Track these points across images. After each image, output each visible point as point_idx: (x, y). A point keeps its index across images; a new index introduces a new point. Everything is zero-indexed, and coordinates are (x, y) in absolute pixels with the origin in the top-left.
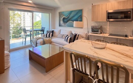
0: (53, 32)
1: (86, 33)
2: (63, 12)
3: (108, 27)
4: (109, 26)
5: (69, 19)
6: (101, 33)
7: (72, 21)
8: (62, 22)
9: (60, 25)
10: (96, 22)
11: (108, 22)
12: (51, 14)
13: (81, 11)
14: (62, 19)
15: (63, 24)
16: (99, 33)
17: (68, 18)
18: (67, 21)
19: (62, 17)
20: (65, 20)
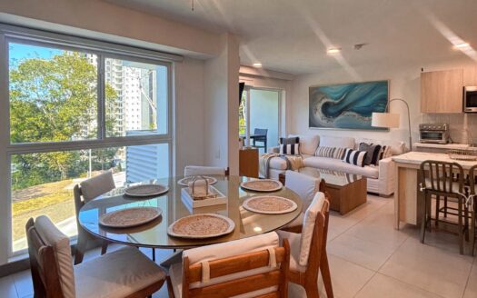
0: (297, 140)
1: (402, 143)
2: (325, 87)
3: (465, 127)
4: (469, 124)
5: (343, 106)
6: (448, 143)
7: (353, 111)
8: (319, 115)
9: (312, 124)
10: (430, 114)
11: (466, 115)
12: (284, 93)
13: (384, 85)
14: (319, 106)
15: (324, 122)
16: (444, 140)
17: (342, 102)
18: (340, 112)
19: (320, 102)
20: (331, 110)
